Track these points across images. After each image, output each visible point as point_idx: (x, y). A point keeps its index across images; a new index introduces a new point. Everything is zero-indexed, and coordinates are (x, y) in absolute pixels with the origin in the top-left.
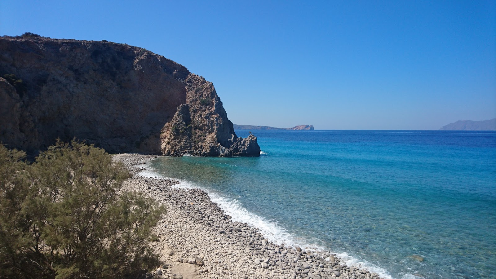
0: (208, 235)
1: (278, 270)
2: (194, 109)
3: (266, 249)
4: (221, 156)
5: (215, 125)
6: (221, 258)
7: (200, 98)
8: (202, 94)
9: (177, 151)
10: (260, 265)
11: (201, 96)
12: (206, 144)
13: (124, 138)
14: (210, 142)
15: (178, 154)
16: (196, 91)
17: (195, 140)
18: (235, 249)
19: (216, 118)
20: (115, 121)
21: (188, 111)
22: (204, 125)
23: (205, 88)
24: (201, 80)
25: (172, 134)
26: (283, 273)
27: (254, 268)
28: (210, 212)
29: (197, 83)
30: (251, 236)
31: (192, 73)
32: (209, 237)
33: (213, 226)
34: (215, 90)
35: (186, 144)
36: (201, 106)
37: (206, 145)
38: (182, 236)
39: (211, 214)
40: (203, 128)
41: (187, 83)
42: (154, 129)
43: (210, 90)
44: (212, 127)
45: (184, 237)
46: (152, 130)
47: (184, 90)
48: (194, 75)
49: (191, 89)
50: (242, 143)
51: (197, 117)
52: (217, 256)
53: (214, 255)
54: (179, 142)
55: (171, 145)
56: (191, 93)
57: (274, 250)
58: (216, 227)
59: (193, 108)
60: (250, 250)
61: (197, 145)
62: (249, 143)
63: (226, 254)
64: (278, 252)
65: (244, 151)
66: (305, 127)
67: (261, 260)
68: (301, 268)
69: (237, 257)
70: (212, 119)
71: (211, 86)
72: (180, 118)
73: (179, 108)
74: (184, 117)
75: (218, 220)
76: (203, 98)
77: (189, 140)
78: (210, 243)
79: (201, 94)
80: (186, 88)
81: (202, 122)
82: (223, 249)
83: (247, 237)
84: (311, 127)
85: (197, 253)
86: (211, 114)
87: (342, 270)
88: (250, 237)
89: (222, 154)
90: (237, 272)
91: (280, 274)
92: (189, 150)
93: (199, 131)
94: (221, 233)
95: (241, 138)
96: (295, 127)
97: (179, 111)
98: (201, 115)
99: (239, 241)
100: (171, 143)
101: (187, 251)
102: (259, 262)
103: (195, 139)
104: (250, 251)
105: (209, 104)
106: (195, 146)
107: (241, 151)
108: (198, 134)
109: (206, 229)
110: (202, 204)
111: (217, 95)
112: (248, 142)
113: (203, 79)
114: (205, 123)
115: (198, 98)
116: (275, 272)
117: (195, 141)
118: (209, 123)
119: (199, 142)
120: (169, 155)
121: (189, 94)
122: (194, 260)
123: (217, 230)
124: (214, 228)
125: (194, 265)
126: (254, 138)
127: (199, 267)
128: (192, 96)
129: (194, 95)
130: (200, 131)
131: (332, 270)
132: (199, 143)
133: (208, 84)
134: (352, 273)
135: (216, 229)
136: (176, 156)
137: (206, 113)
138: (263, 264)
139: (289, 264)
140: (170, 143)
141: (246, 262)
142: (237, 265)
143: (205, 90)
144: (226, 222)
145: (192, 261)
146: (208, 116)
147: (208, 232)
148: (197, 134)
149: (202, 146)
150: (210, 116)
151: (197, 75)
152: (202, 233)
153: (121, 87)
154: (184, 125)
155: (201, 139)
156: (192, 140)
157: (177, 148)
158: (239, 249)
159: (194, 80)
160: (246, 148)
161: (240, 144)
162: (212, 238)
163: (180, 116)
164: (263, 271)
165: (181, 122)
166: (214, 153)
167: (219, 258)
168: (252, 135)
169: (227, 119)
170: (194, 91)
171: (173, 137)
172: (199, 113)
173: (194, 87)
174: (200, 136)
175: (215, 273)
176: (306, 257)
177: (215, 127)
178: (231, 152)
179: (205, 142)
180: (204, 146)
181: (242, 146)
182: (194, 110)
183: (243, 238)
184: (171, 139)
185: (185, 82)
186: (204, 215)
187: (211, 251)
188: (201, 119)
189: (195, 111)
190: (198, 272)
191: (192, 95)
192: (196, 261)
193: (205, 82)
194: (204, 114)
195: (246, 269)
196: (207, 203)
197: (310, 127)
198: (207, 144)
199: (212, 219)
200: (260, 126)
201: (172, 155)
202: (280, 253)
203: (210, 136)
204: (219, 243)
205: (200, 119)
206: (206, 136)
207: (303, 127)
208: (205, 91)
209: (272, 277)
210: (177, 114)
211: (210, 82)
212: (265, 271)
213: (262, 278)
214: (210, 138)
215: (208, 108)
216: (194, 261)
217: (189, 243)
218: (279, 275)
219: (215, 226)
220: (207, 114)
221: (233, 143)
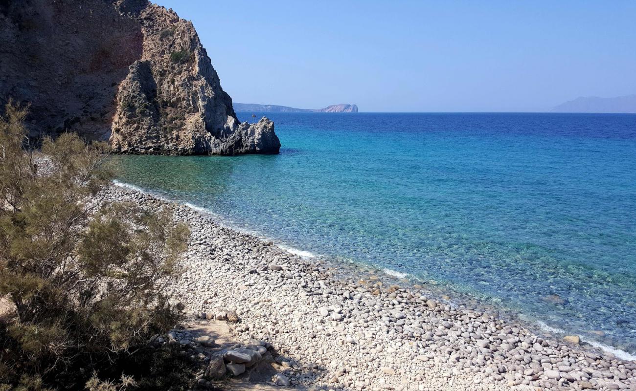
0: (232, 277)
1: (359, 323)
2: (161, 70)
3: (329, 293)
4: (214, 154)
5: (200, 100)
6: (265, 310)
7: (169, 50)
8: (174, 43)
9: (133, 146)
10: (329, 317)
11: (171, 46)
12: (185, 133)
13: (34, 121)
14: (192, 129)
15: (136, 151)
16: (162, 37)
17: (165, 126)
18: (282, 295)
19: (202, 87)
20: (15, 90)
21: (150, 72)
22: (179, 100)
23: (178, 31)
24: (171, 15)
25: (122, 115)
26: (368, 327)
27: (322, 322)
28: (222, 243)
29: (162, 22)
30: (300, 276)
31: (153, 4)
32: (233, 279)
33: (234, 263)
34: (196, 34)
35: (150, 133)
36: (172, 64)
37: (186, 136)
38: (189, 280)
39: (224, 246)
40: (179, 105)
41: (145, 22)
42: (88, 105)
43: (188, 35)
44: (195, 102)
45: (191, 282)
46: (84, 108)
47: (139, 33)
48: (157, 6)
49: (152, 33)
50: (249, 132)
51: (166, 84)
52: (258, 307)
53: (252, 306)
54: (137, 129)
55: (122, 134)
56: (153, 40)
57: (342, 294)
58: (240, 264)
59: (158, 68)
60: (307, 295)
61: (169, 135)
62: (261, 133)
63: (270, 303)
64: (348, 297)
65: (253, 145)
66: (343, 107)
67: (329, 309)
68: (391, 319)
69: (290, 306)
70: (194, 88)
71: (190, 27)
72: (135, 85)
73: (132, 68)
74: (142, 84)
75: (238, 254)
76: (176, 51)
77: (155, 125)
78: (239, 289)
79: (171, 42)
80: (143, 30)
81: (177, 94)
82: (264, 297)
83: (293, 278)
84: (354, 108)
85: (223, 305)
86: (191, 79)
87: (451, 319)
88: (298, 277)
89: (214, 151)
90: (296, 328)
91: (362, 328)
92: (156, 143)
93: (170, 111)
94: (252, 272)
95: (247, 124)
96: (328, 108)
97: (132, 73)
98: (173, 82)
99: (284, 284)
100: (122, 130)
101: (206, 302)
102: (327, 313)
103: (165, 124)
104: (308, 297)
105: (187, 61)
106: (165, 137)
107: (247, 146)
108: (169, 116)
109: (226, 268)
110: (203, 231)
111: (200, 44)
112: (260, 131)
113: (174, 14)
114: (182, 95)
115: (166, 49)
116: (356, 326)
117: (166, 128)
118: (189, 96)
119: (173, 130)
120: (119, 152)
121: (149, 42)
122: (223, 314)
123: (243, 268)
124: (237, 266)
125: (225, 321)
126: (269, 123)
127: (233, 324)
128: (155, 46)
129: (158, 44)
130: (173, 110)
131: (436, 319)
132: (173, 132)
133: (184, 25)
134: (467, 324)
135: (241, 267)
136: (132, 153)
137: (183, 78)
138: (334, 315)
139: (371, 314)
140: (120, 132)
141: (306, 314)
142: (292, 319)
143: (178, 34)
144: (254, 257)
145: (221, 316)
146: (186, 83)
147: (230, 272)
148: (168, 114)
149: (178, 137)
150: (190, 83)
151: (163, 7)
152: (221, 274)
153: (21, 28)
154: (144, 99)
155: (176, 124)
156: (161, 126)
157: (133, 139)
158: (288, 295)
159: (157, 16)
160: (256, 142)
161: (246, 134)
162: (240, 280)
163: (136, 82)
164: (337, 325)
165: (137, 93)
166: (200, 150)
167: (261, 310)
168: (266, 118)
169: (221, 89)
170: (159, 36)
171: (124, 120)
172: (169, 77)
173: (158, 29)
174: (175, 119)
175: (261, 332)
176: (391, 303)
177: (201, 103)
178: (230, 147)
179: (183, 130)
180: (182, 137)
181: (250, 137)
182: (161, 72)
183: (289, 280)
184: (121, 124)
185: (141, 19)
186: (213, 247)
187: (245, 300)
188: (174, 88)
189: (163, 74)
190: (235, 332)
191: (154, 43)
192: (226, 314)
193: (178, 21)
194: (179, 80)
195: (308, 324)
196: (212, 228)
197: (352, 108)
198: (187, 133)
199: (229, 253)
200: (269, 105)
201: (125, 152)
202: (351, 298)
203: (192, 120)
204: (253, 287)
205: (172, 88)
206: (184, 119)
207: (340, 109)
208: (179, 37)
209: (353, 332)
210: (130, 78)
211: (188, 20)
212: (340, 325)
213: (338, 335)
214: (193, 122)
215: (185, 68)
216: (225, 315)
217: (203, 289)
218: (362, 330)
219: (237, 263)
220: (184, 80)
221: (234, 131)
